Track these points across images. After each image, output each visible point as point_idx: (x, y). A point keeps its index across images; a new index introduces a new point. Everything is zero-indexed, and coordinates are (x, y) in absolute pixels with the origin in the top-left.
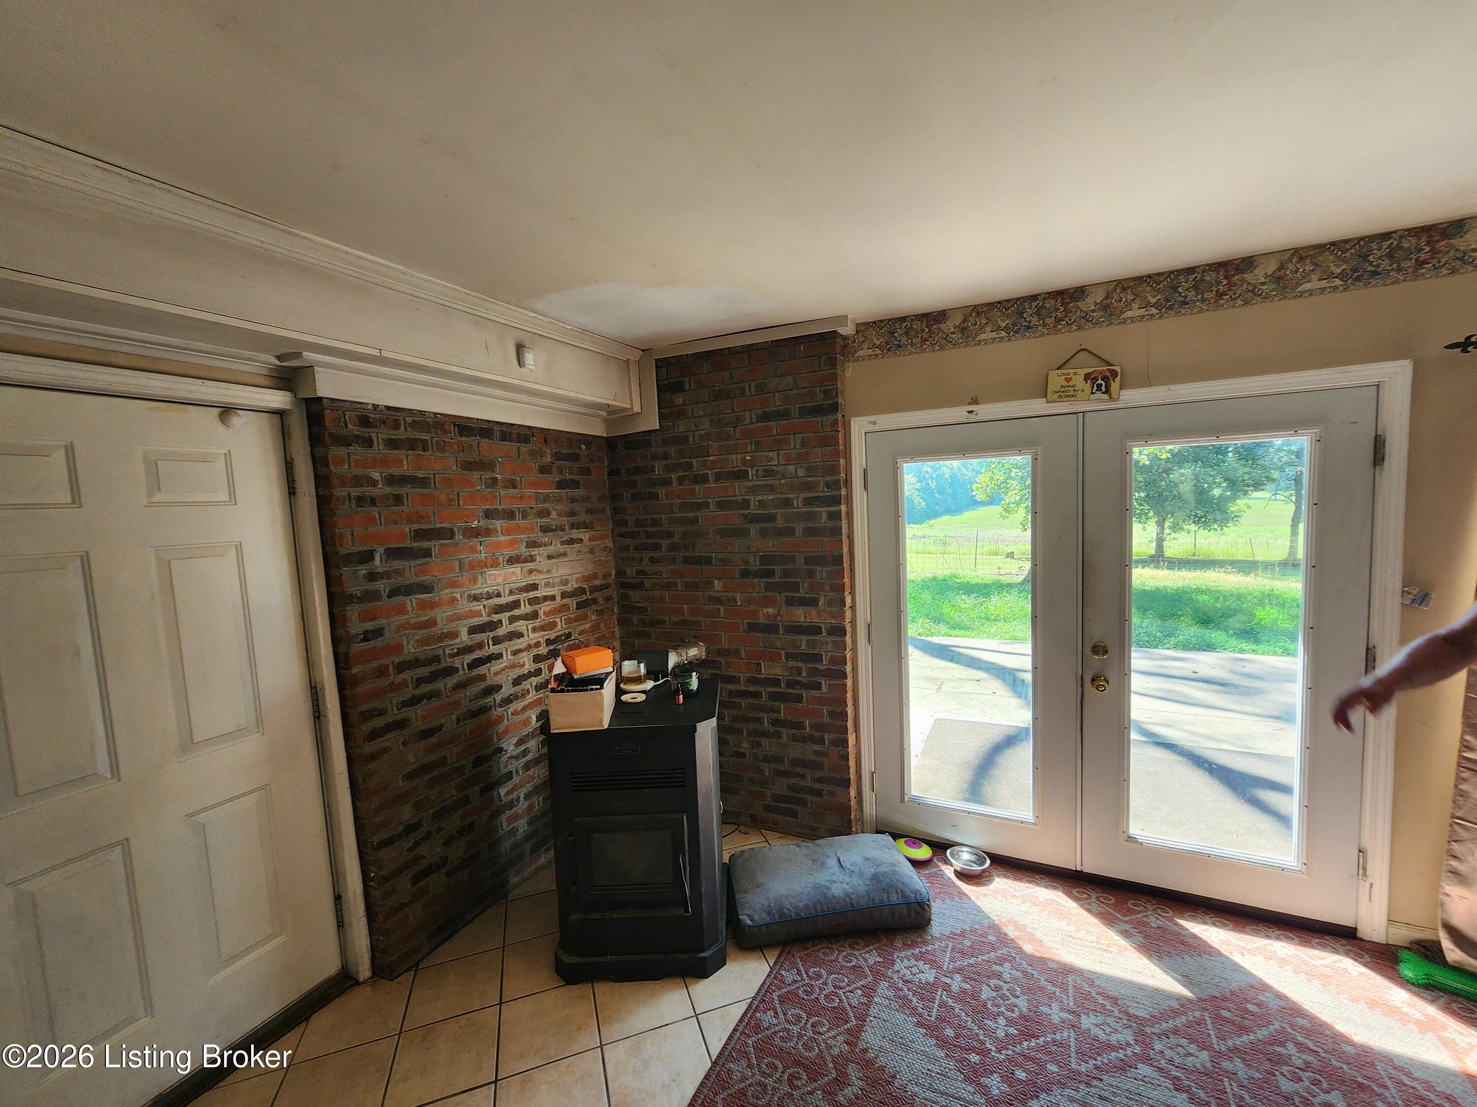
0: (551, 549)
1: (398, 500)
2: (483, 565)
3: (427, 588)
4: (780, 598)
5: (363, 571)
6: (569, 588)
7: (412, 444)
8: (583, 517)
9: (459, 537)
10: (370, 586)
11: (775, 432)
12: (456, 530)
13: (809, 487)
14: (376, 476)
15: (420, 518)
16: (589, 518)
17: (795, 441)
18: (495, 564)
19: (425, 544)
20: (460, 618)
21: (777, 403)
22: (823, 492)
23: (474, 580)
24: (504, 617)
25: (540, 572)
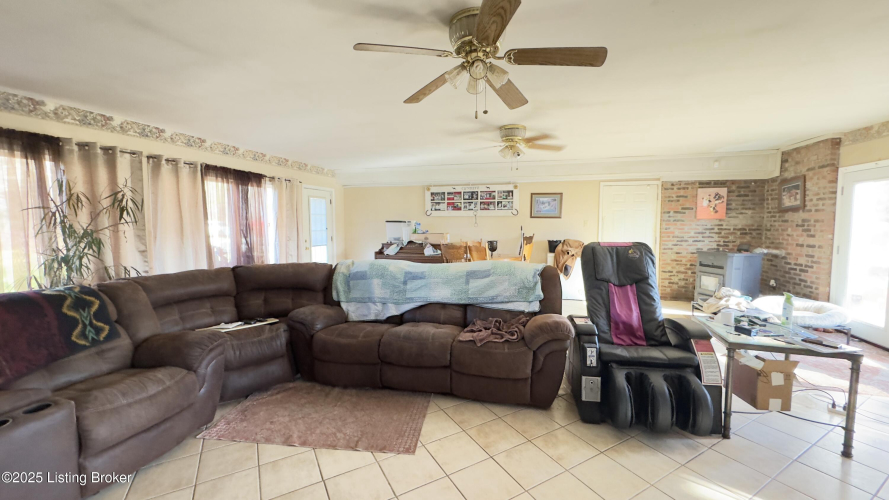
1: (679, 201)
5: (667, 215)
6: (737, 228)
14: (674, 196)
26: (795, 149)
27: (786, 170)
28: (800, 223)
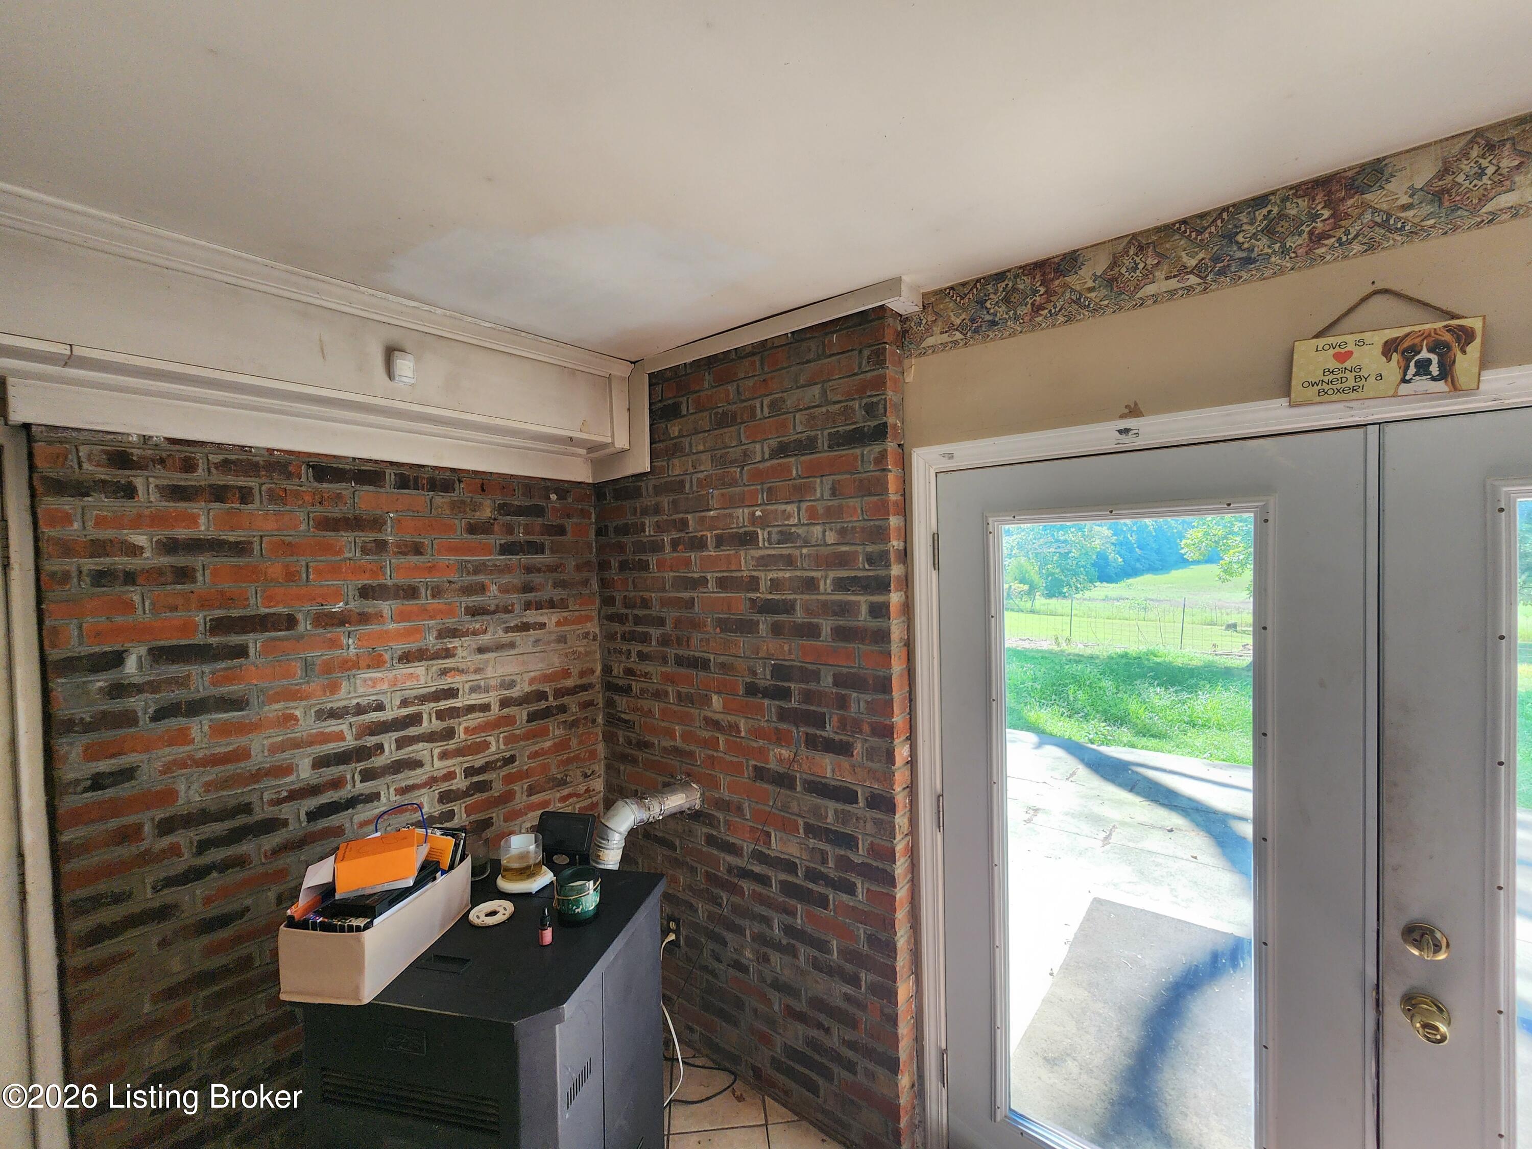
0: (485, 639)
1: (184, 575)
2: (350, 666)
3: (237, 704)
4: (798, 732)
5: (100, 682)
6: (515, 692)
7: (219, 494)
8: (549, 592)
9: (304, 626)
10: (118, 705)
11: (794, 472)
12: (300, 616)
13: (842, 561)
14: (140, 539)
15: (227, 600)
16: (557, 594)
17: (821, 488)
18: (376, 662)
19: (235, 639)
20: (297, 744)
21: (798, 428)
22: (862, 569)
23: (334, 687)
24: (388, 740)
25: (462, 671)
26: (711, 361)
27: (675, 450)
28: (764, 678)
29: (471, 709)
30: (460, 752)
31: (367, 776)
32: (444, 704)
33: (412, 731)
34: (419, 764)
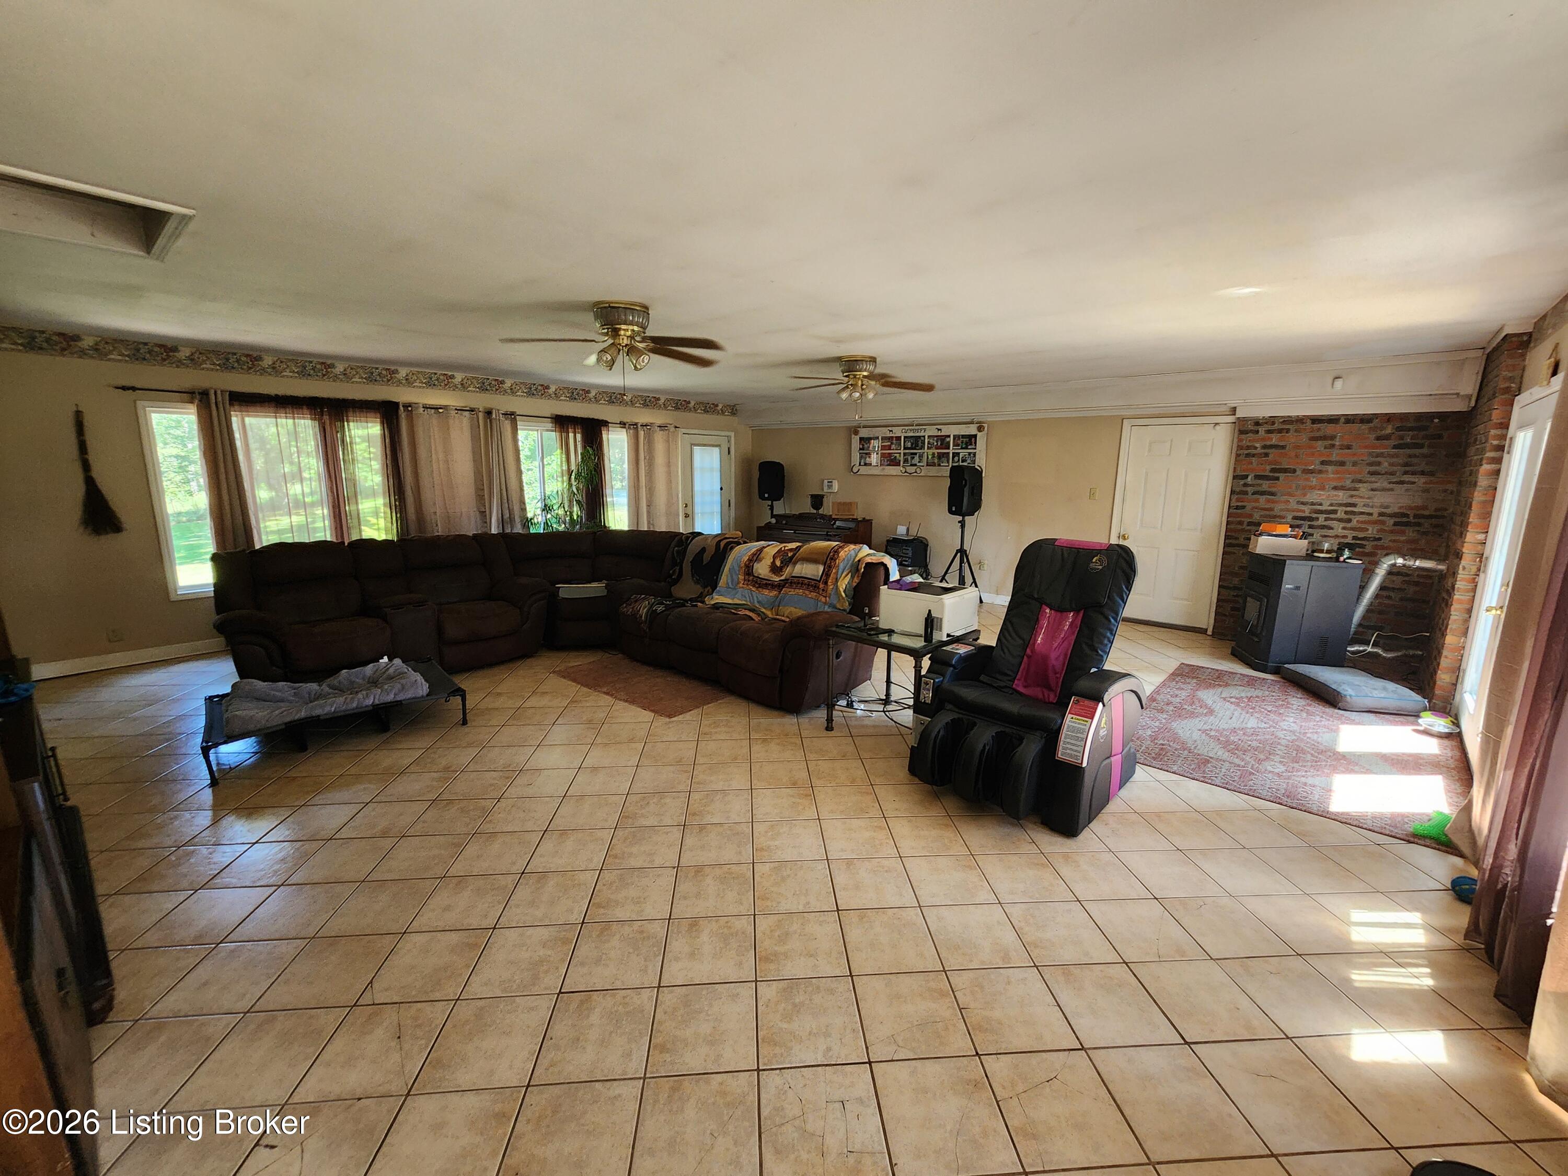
0: (1375, 486)
1: (1266, 455)
2: (1312, 488)
3: (1273, 494)
7: (1280, 431)
8: (1423, 466)
9: (1298, 472)
12: (1297, 469)
15: (1276, 463)
16: (1428, 468)
18: (1322, 488)
19: (1276, 475)
20: (1288, 510)
23: (1305, 495)
24: (1322, 517)
25: (1361, 497)
29: (1362, 513)
30: (1352, 529)
31: (1310, 527)
32: (1349, 509)
33: (1332, 516)
34: (1332, 529)
